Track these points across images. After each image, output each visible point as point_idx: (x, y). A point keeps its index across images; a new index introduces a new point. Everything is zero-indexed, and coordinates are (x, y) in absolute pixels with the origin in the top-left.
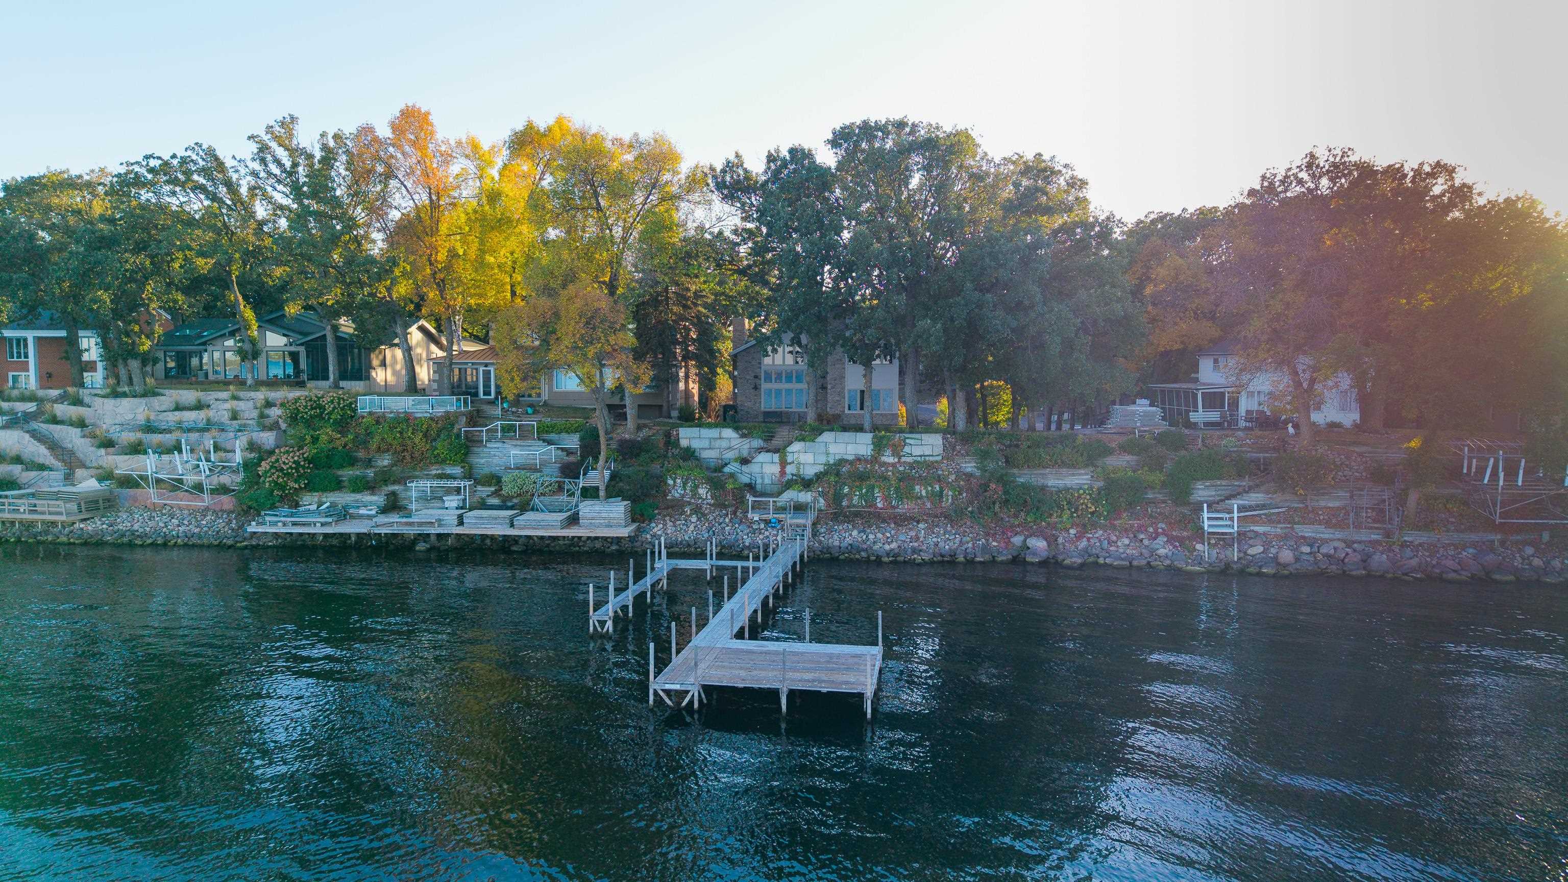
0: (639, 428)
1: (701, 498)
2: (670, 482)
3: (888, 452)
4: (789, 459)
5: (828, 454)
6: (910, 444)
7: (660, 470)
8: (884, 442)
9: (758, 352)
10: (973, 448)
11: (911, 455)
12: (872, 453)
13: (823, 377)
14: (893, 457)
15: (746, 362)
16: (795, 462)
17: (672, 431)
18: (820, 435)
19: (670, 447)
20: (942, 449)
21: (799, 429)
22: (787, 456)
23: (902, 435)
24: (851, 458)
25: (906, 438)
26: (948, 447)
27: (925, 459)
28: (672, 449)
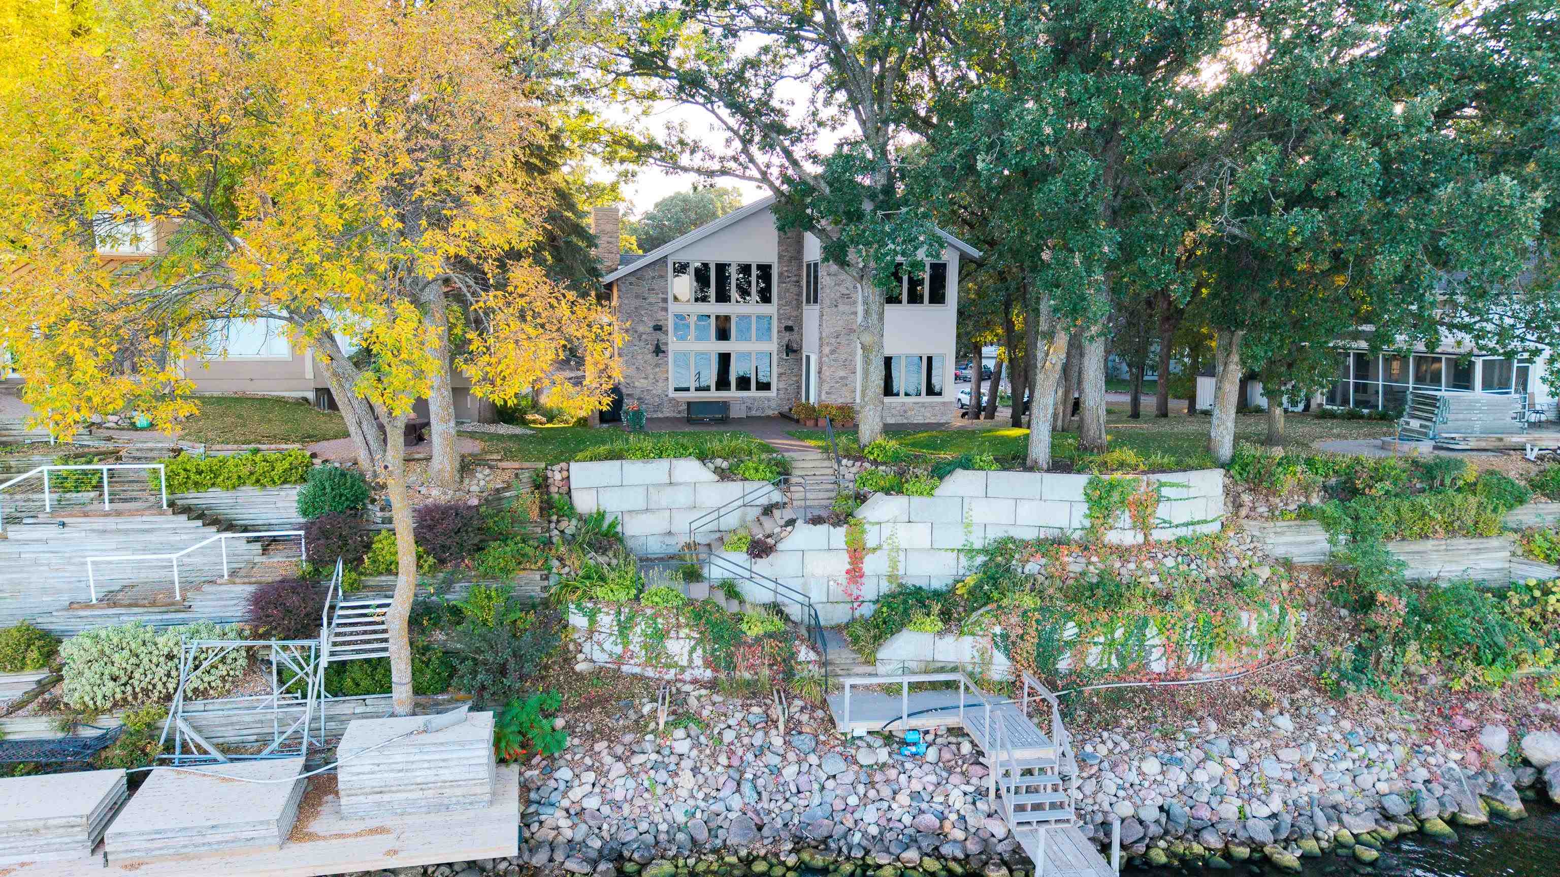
0: (466, 467)
1: (676, 665)
2: (578, 620)
3: (1125, 518)
4: (871, 540)
5: (968, 526)
6: (1169, 499)
7: (545, 589)
8: (1116, 496)
9: (661, 277)
10: (1278, 500)
11: (1168, 524)
12: (1087, 523)
13: (789, 329)
14: (1132, 532)
15: (637, 297)
16: (885, 546)
17: (549, 474)
18: (941, 478)
19: (554, 518)
20: (1221, 504)
21: (848, 456)
22: (863, 532)
23: (1153, 477)
24: (1029, 535)
25: (1162, 485)
26: (1234, 502)
27: (1190, 532)
28: (558, 521)
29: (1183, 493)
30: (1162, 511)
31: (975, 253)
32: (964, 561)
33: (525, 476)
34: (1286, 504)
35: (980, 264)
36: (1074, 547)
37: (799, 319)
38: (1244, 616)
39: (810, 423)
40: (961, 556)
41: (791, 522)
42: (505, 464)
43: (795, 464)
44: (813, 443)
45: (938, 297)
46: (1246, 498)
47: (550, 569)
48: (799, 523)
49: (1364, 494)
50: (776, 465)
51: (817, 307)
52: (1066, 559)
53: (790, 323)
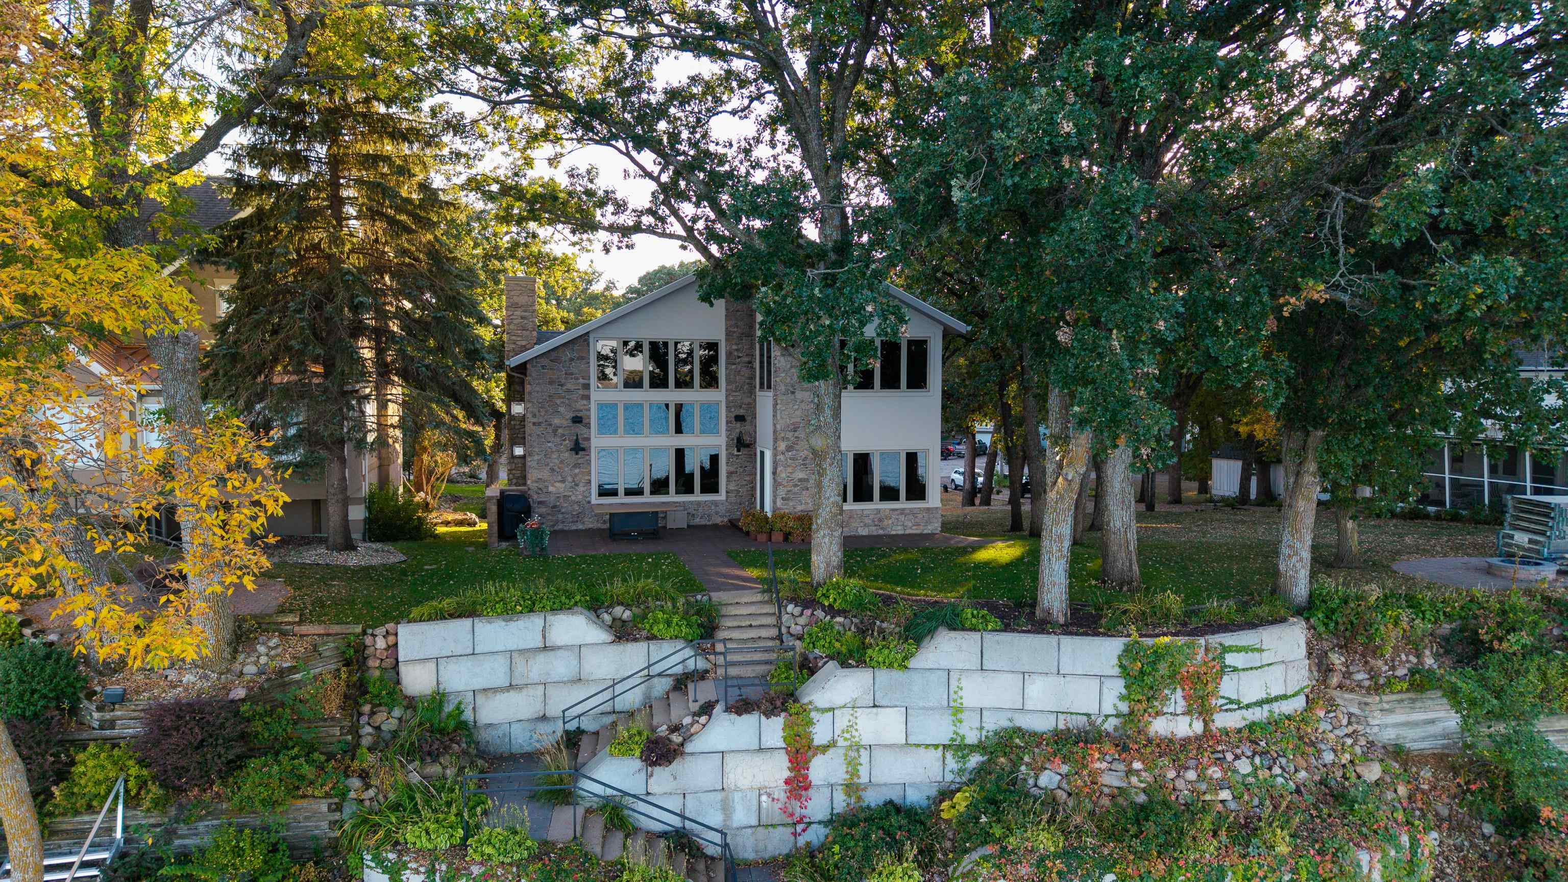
0: (243, 635)
3: (1177, 700)
4: (820, 734)
5: (956, 711)
6: (1235, 669)
7: (333, 824)
8: (1163, 669)
9: (582, 358)
10: (1380, 663)
11: (1238, 705)
12: (1124, 707)
13: (740, 418)
14: (1187, 719)
15: (551, 382)
16: (841, 742)
17: (368, 640)
18: (918, 641)
19: (367, 708)
20: (1305, 673)
21: (794, 600)
22: (810, 723)
23: (1215, 640)
24: (1042, 724)
25: (1226, 649)
26: (1319, 665)
27: (1266, 714)
28: (372, 713)
29: (1254, 659)
30: (1228, 687)
31: (962, 327)
32: (952, 763)
33: (328, 648)
34: (1393, 668)
35: (968, 339)
36: (1107, 747)
37: (752, 407)
38: (1364, 857)
39: (762, 538)
40: (949, 756)
41: (707, 709)
42: (305, 629)
43: (724, 611)
44: (754, 573)
45: (918, 381)
46: (1337, 659)
47: (343, 795)
48: (718, 709)
49: (1492, 650)
50: (698, 613)
51: (770, 394)
52: (1098, 765)
53: (741, 412)
